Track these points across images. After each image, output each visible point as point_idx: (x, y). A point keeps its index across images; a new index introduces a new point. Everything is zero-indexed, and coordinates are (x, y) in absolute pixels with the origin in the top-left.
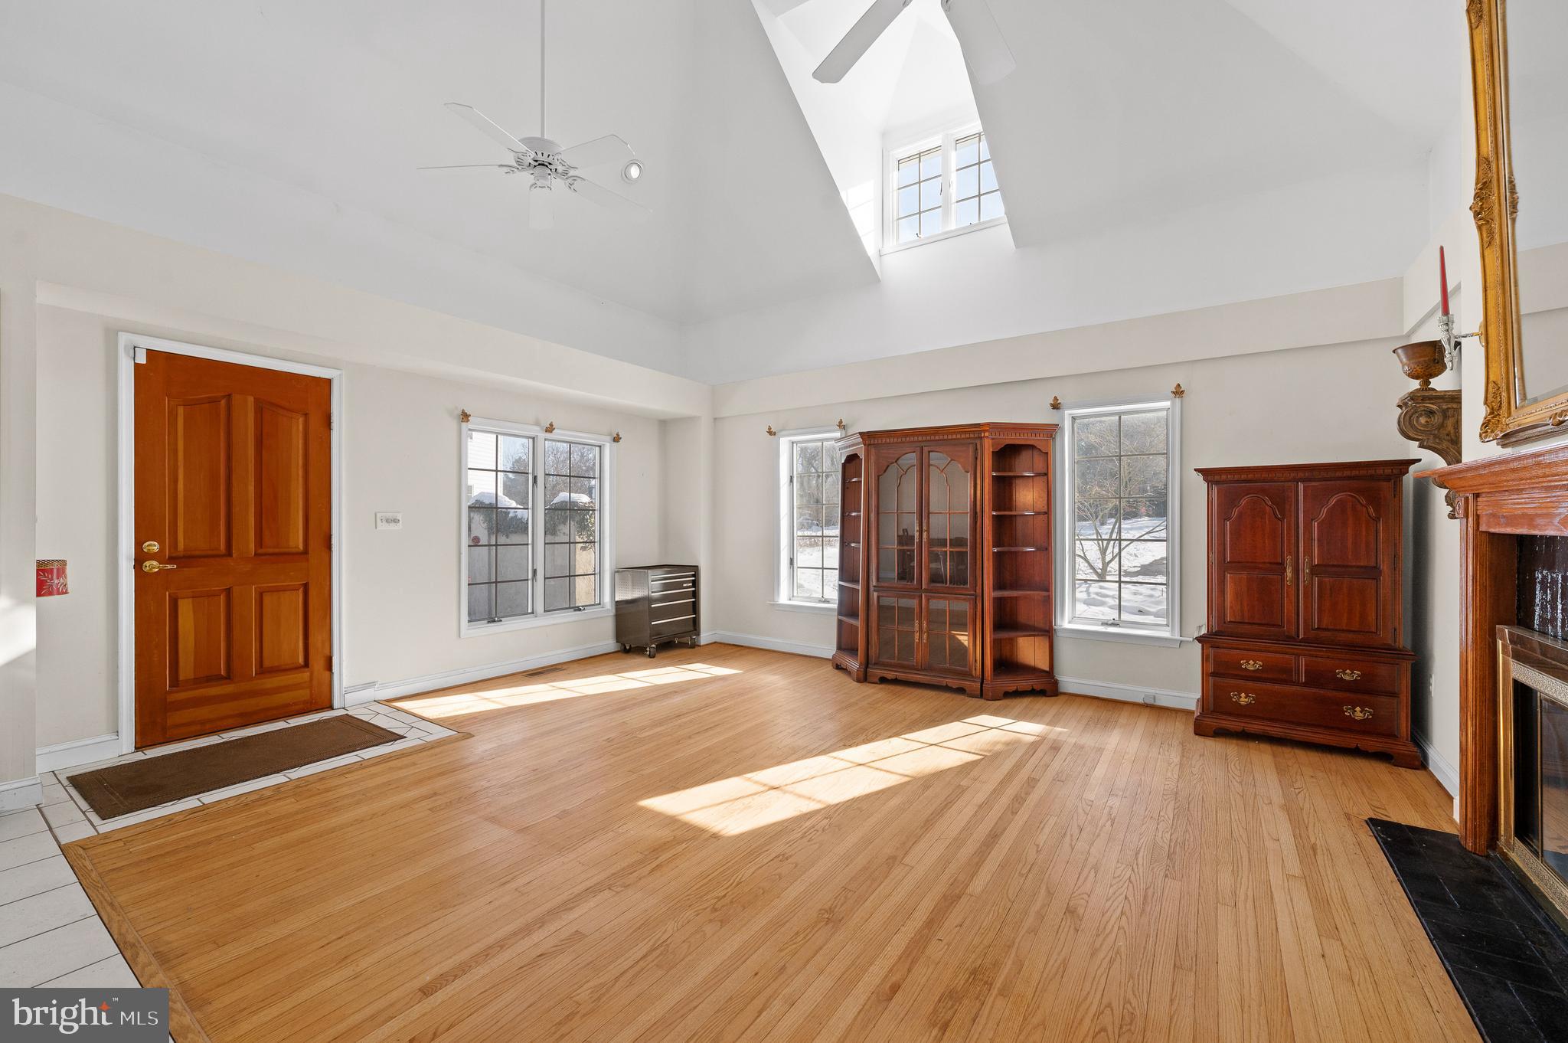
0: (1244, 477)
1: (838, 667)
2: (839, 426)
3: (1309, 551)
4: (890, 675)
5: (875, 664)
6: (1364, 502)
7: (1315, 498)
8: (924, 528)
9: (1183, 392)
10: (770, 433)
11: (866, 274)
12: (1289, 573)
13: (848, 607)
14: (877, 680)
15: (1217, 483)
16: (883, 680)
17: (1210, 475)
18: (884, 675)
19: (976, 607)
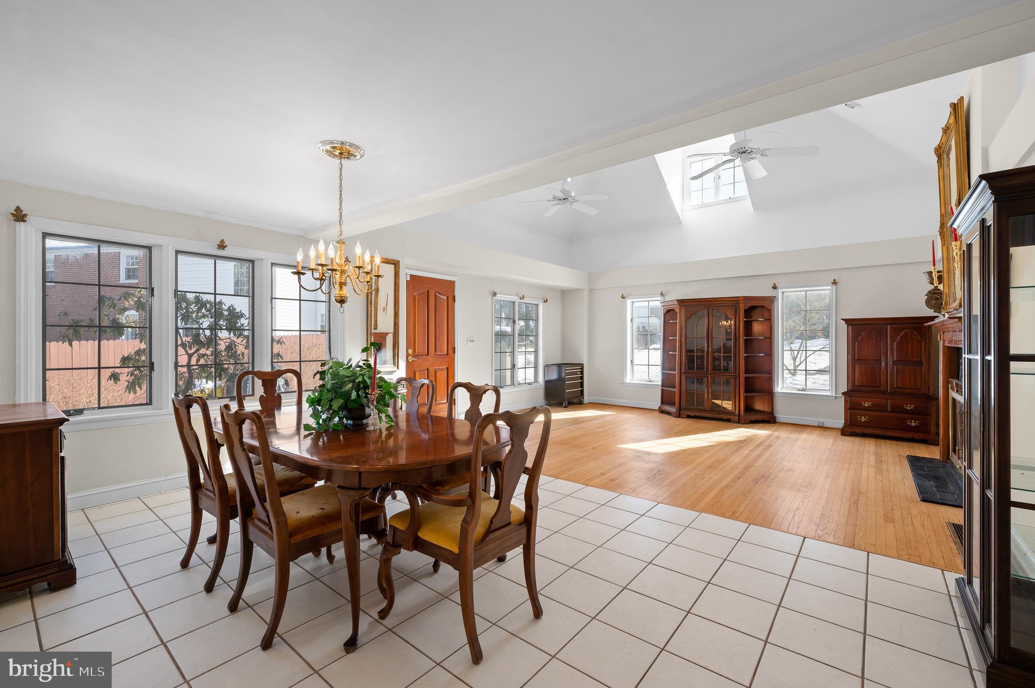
0: (863, 322)
1: (662, 411)
2: (661, 295)
3: (892, 355)
4: (692, 414)
5: (685, 409)
6: (916, 334)
7: (895, 332)
8: (710, 345)
9: (837, 283)
10: (623, 297)
11: (675, 221)
12: (883, 364)
13: (667, 382)
14: (685, 416)
15: (851, 325)
16: (689, 417)
17: (848, 322)
18: (690, 414)
19: (736, 382)
